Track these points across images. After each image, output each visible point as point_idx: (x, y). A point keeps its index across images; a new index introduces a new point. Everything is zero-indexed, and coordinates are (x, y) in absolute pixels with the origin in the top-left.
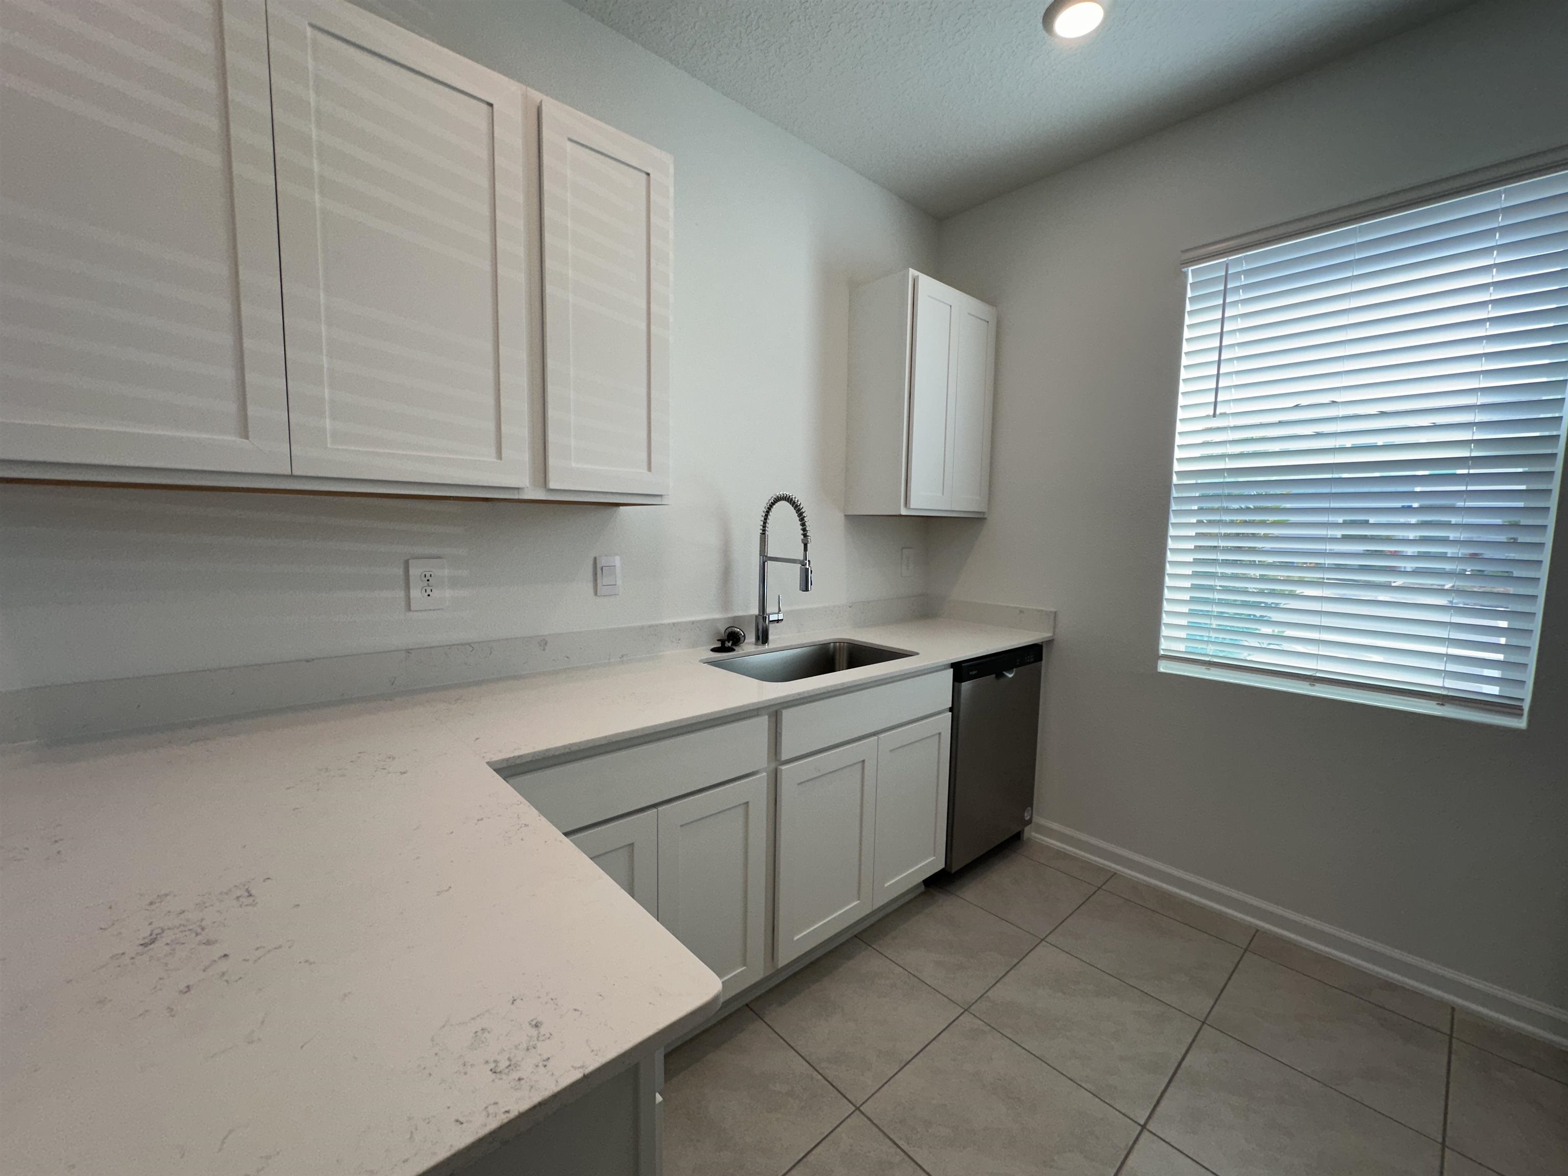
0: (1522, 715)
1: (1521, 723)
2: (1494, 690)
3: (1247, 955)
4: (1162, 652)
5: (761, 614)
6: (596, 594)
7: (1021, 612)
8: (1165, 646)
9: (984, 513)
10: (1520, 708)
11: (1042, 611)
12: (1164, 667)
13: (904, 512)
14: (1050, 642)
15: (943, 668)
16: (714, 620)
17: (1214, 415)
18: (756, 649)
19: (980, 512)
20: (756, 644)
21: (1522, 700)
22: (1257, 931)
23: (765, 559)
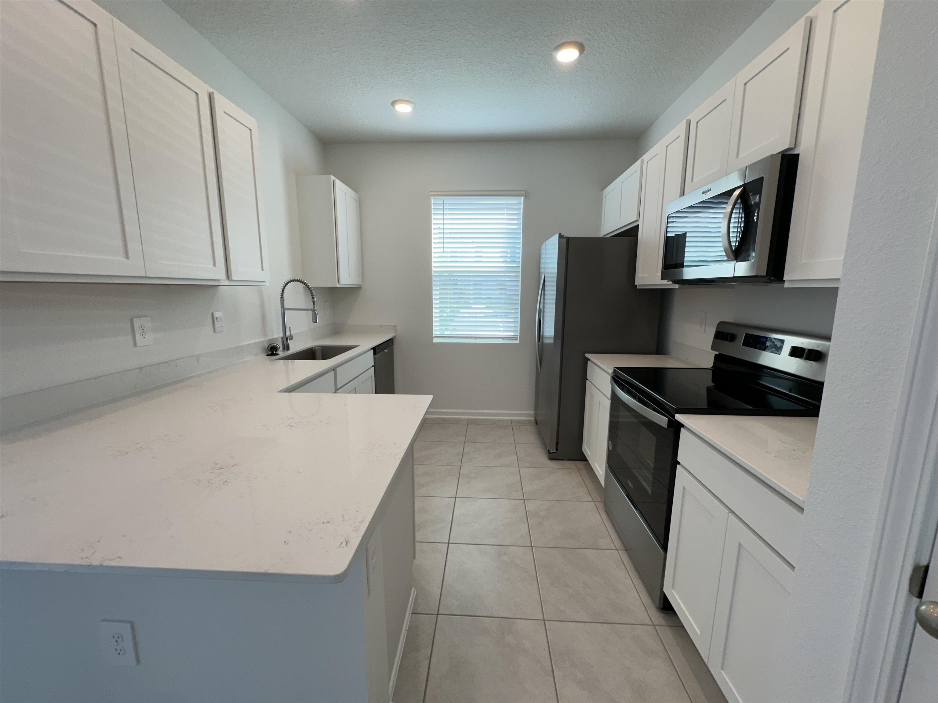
0: (518, 340)
1: (518, 342)
2: (512, 334)
3: (469, 426)
4: (434, 336)
5: (285, 336)
6: (214, 331)
7: (382, 326)
8: (435, 333)
9: (360, 285)
10: (517, 338)
11: (390, 325)
12: (435, 341)
13: (338, 286)
14: (395, 337)
15: (369, 350)
16: (263, 342)
17: (444, 252)
18: (283, 354)
19: (359, 285)
20: (283, 351)
21: (517, 335)
22: (468, 420)
23: (283, 309)
